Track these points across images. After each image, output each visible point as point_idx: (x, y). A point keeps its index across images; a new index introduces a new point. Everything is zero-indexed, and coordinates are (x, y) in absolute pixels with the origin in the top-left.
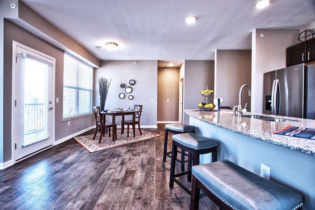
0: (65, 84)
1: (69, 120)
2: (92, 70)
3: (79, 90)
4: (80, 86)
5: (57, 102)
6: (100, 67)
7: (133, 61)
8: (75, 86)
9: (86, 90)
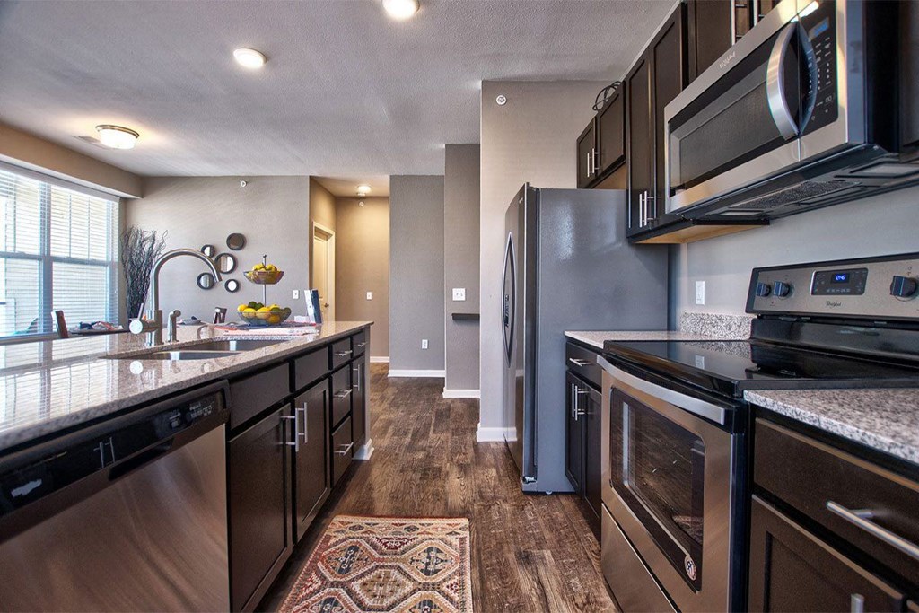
2: (117, 205)
3: (54, 264)
6: (142, 196)
7: (238, 178)
8: (36, 251)
9: (93, 263)
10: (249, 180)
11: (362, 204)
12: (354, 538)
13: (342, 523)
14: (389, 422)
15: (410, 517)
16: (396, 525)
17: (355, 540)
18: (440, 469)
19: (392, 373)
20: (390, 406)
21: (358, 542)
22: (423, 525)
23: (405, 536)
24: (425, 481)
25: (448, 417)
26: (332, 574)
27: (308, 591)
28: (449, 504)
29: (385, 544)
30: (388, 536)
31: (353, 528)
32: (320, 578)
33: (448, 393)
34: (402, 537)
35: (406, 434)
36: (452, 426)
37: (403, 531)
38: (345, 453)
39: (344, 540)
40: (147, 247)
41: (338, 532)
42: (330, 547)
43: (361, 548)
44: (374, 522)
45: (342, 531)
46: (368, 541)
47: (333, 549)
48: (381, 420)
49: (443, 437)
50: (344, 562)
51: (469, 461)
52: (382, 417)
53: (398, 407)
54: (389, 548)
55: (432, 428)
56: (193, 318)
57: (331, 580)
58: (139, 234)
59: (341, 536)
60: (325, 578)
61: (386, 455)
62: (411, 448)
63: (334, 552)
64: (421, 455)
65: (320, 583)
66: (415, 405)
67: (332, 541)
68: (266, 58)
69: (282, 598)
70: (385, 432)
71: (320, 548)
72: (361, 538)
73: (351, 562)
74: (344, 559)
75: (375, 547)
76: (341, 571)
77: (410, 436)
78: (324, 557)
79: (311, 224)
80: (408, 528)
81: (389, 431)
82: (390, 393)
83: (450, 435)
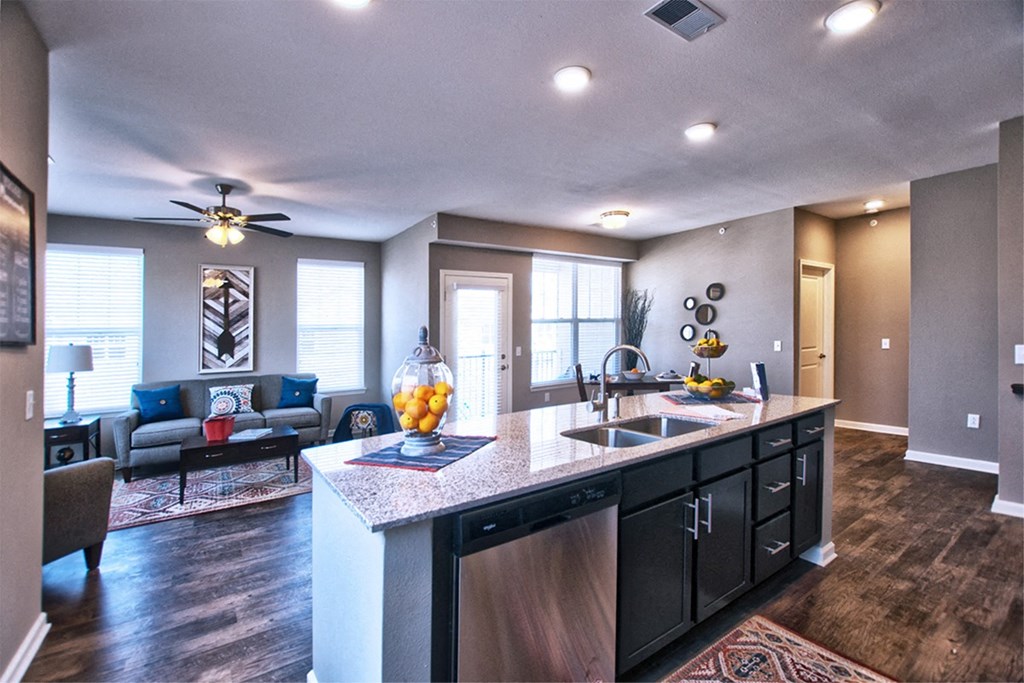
0: (535, 315)
1: (547, 391)
2: (620, 269)
3: (580, 324)
4: (580, 317)
5: (519, 353)
6: (638, 259)
7: (718, 226)
8: (570, 317)
9: (604, 321)
10: (727, 225)
11: (874, 223)
12: (766, 647)
13: (760, 625)
14: (876, 526)
15: (846, 657)
16: (823, 657)
17: (767, 650)
18: (924, 616)
19: (911, 455)
20: (889, 503)
21: (768, 653)
22: (859, 674)
23: (828, 675)
24: (892, 623)
25: (986, 544)
26: (729, 670)
27: (700, 673)
28: (915, 667)
29: (798, 671)
30: (806, 664)
31: (770, 637)
32: (715, 668)
33: (1001, 506)
34: (823, 673)
35: (894, 549)
36: (985, 560)
37: (828, 668)
38: (774, 552)
39: (755, 644)
40: (640, 306)
41: (752, 633)
42: (737, 644)
43: (769, 661)
44: (796, 641)
45: (757, 634)
46: (781, 657)
47: (740, 647)
48: (865, 521)
49: (957, 572)
50: (745, 666)
51: (989, 623)
52: (870, 517)
53: (900, 508)
54: (802, 678)
55: (944, 553)
56: (672, 372)
57: (725, 675)
58: (634, 293)
59: (754, 639)
60: (721, 670)
61: (851, 568)
62: (894, 571)
63: (740, 651)
64: (903, 586)
65: (713, 672)
66: (933, 510)
67: (743, 639)
68: (715, 125)
69: (676, 666)
70: (863, 538)
71: (727, 640)
72: (774, 651)
73: (753, 670)
74: (747, 662)
75: (785, 668)
76: (738, 672)
77: (900, 554)
78: (728, 650)
79: (797, 263)
80: (836, 667)
81: (871, 538)
82: (897, 484)
83: (972, 573)
